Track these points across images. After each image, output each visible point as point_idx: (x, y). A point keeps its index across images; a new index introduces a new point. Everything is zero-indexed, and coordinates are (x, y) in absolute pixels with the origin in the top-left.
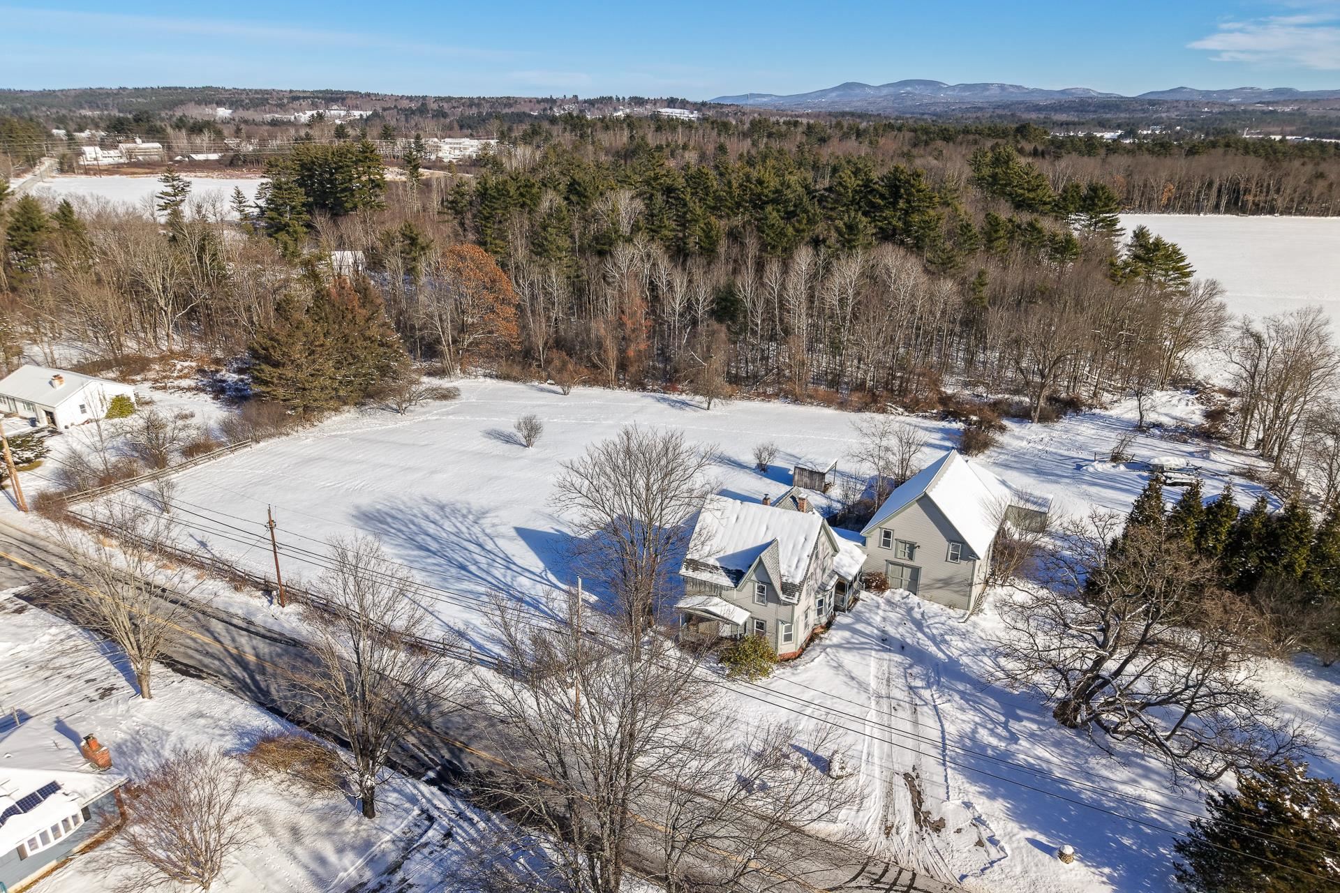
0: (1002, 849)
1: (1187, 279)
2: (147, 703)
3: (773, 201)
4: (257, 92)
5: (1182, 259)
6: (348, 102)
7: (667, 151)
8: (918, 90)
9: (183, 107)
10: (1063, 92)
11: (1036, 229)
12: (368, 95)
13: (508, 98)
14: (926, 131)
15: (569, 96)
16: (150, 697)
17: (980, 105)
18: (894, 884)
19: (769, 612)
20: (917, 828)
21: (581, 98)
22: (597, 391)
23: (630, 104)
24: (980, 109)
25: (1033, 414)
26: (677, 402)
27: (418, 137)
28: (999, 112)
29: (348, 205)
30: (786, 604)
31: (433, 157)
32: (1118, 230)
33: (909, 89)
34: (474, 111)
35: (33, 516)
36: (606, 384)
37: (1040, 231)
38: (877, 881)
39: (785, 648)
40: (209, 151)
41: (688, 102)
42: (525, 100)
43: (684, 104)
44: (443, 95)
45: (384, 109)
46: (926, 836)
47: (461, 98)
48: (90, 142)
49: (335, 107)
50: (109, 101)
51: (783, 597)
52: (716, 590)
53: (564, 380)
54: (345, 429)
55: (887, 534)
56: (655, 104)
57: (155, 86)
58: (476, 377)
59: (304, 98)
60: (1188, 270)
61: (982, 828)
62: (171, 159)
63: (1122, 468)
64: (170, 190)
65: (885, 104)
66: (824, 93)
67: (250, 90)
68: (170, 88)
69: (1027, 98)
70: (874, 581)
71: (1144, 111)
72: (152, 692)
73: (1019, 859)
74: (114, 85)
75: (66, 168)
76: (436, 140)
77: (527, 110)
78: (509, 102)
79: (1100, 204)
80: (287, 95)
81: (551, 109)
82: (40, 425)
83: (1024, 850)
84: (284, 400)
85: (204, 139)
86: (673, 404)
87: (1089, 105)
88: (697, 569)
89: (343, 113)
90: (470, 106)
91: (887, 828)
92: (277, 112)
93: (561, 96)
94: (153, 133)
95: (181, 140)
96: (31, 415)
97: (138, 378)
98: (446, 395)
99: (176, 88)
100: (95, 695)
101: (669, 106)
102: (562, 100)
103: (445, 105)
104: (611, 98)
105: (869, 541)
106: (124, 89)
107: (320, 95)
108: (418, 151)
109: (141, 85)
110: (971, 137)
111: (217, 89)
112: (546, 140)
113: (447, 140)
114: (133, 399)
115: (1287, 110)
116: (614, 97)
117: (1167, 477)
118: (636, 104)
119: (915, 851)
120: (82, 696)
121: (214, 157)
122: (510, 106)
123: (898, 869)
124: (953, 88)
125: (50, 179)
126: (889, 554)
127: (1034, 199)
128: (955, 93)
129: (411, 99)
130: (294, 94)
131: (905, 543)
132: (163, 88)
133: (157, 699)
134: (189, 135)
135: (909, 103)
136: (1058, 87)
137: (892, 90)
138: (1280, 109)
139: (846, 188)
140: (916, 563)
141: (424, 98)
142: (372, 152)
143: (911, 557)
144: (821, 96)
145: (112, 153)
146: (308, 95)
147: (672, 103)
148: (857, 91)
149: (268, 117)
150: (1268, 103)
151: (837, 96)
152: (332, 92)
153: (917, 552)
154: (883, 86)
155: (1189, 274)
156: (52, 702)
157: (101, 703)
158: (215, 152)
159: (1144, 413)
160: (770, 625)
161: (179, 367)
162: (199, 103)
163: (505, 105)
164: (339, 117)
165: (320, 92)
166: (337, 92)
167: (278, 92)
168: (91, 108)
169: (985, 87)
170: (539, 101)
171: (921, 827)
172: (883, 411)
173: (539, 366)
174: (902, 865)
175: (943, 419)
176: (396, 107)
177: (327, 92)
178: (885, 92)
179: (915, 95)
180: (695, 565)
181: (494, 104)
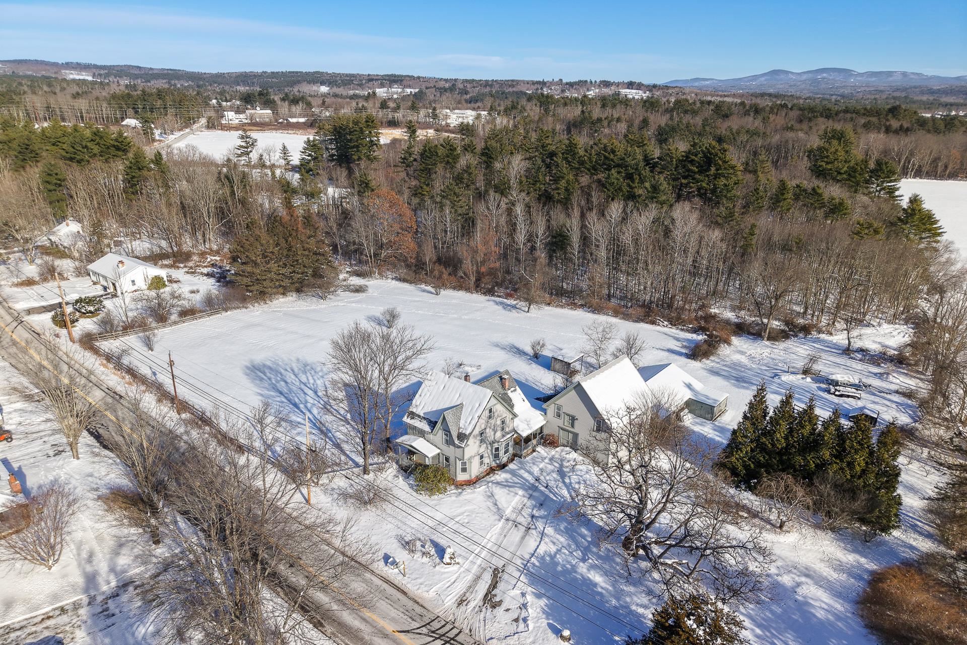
0: (528, 626)
1: (939, 238)
2: (75, 462)
3: (618, 166)
4: (347, 75)
5: (936, 222)
6: (405, 82)
7: (605, 123)
8: (832, 76)
9: (300, 85)
11: (818, 194)
12: (419, 78)
13: (513, 81)
14: (812, 110)
15: (556, 79)
16: (78, 458)
17: (882, 88)
18: (444, 635)
19: (450, 451)
20: (481, 603)
21: (564, 81)
22: (461, 294)
23: (599, 86)
24: (881, 91)
25: (763, 334)
26: (509, 305)
27: (434, 109)
28: (897, 94)
29: (355, 157)
30: (459, 447)
31: (444, 123)
32: (897, 196)
33: (825, 75)
34: (488, 89)
35: (77, 346)
36: (468, 290)
37: (820, 195)
38: (433, 632)
39: (461, 477)
40: (300, 116)
41: (643, 85)
42: (523, 82)
43: (640, 86)
44: (469, 78)
45: (427, 88)
46: (484, 610)
47: (480, 81)
48: (231, 109)
49: (396, 86)
50: (255, 80)
51: (457, 442)
52: (421, 433)
53: (439, 284)
54: (284, 307)
55: (559, 409)
56: (618, 86)
57: (284, 71)
58: (387, 278)
59: (376, 80)
60: (940, 231)
61: (524, 611)
62: (276, 121)
63: (809, 380)
64: (243, 144)
65: (803, 86)
66: (755, 77)
67: (343, 74)
68: (293, 72)
70: (548, 441)
72: (80, 456)
73: (534, 634)
74: (260, 71)
75: (211, 125)
76: (448, 111)
77: (524, 89)
78: (513, 83)
79: (882, 175)
80: (366, 78)
81: (542, 89)
82: (109, 291)
83: (541, 629)
84: (246, 286)
85: (297, 109)
86: (505, 306)
88: (413, 418)
89: (400, 90)
90: (485, 86)
91: (461, 600)
92: (357, 90)
93: (551, 80)
94: (268, 103)
95: (284, 108)
96: (105, 284)
97: (182, 265)
98: (359, 290)
99: (297, 72)
100: (51, 453)
101: (628, 88)
102: (551, 83)
103: (468, 86)
104: (586, 81)
105: (548, 412)
106: (265, 72)
107: (387, 78)
108: (434, 119)
109: (276, 70)
110: (849, 116)
111: (322, 73)
112: (521, 112)
113: (457, 111)
114: (165, 279)
116: (589, 81)
117: (836, 390)
118: (604, 86)
119: (470, 618)
120: (45, 453)
121: (302, 120)
122: (513, 86)
123: (452, 626)
124: (861, 75)
125: (199, 133)
126: (559, 422)
127: (831, 169)
128: (863, 79)
129: (446, 80)
130: (370, 77)
131: (568, 415)
132: (289, 72)
133: (81, 460)
134: (290, 105)
135: (823, 86)
137: (810, 75)
139: (672, 158)
140: (575, 430)
141: (456, 80)
142: (373, 122)
143: (573, 426)
144: (752, 81)
145: (242, 116)
146: (379, 77)
147: (631, 85)
148: (782, 76)
149: (351, 92)
151: (765, 80)
152: (395, 76)
153: (576, 422)
154: (804, 73)
155: (940, 234)
156: (28, 454)
157: (53, 458)
158: (304, 117)
159: (852, 340)
160: (452, 460)
161: (209, 260)
162: (309, 82)
163: (510, 86)
164: (397, 93)
165: (388, 75)
166: (399, 76)
167: (361, 76)
168: (244, 85)
169: (890, 74)
170: (534, 83)
171: (484, 603)
172: (653, 323)
173: (426, 274)
174: (456, 625)
175: (694, 332)
176: (435, 86)
177: (392, 75)
178: (805, 77)
179: (829, 79)
180: (413, 415)
181: (502, 84)
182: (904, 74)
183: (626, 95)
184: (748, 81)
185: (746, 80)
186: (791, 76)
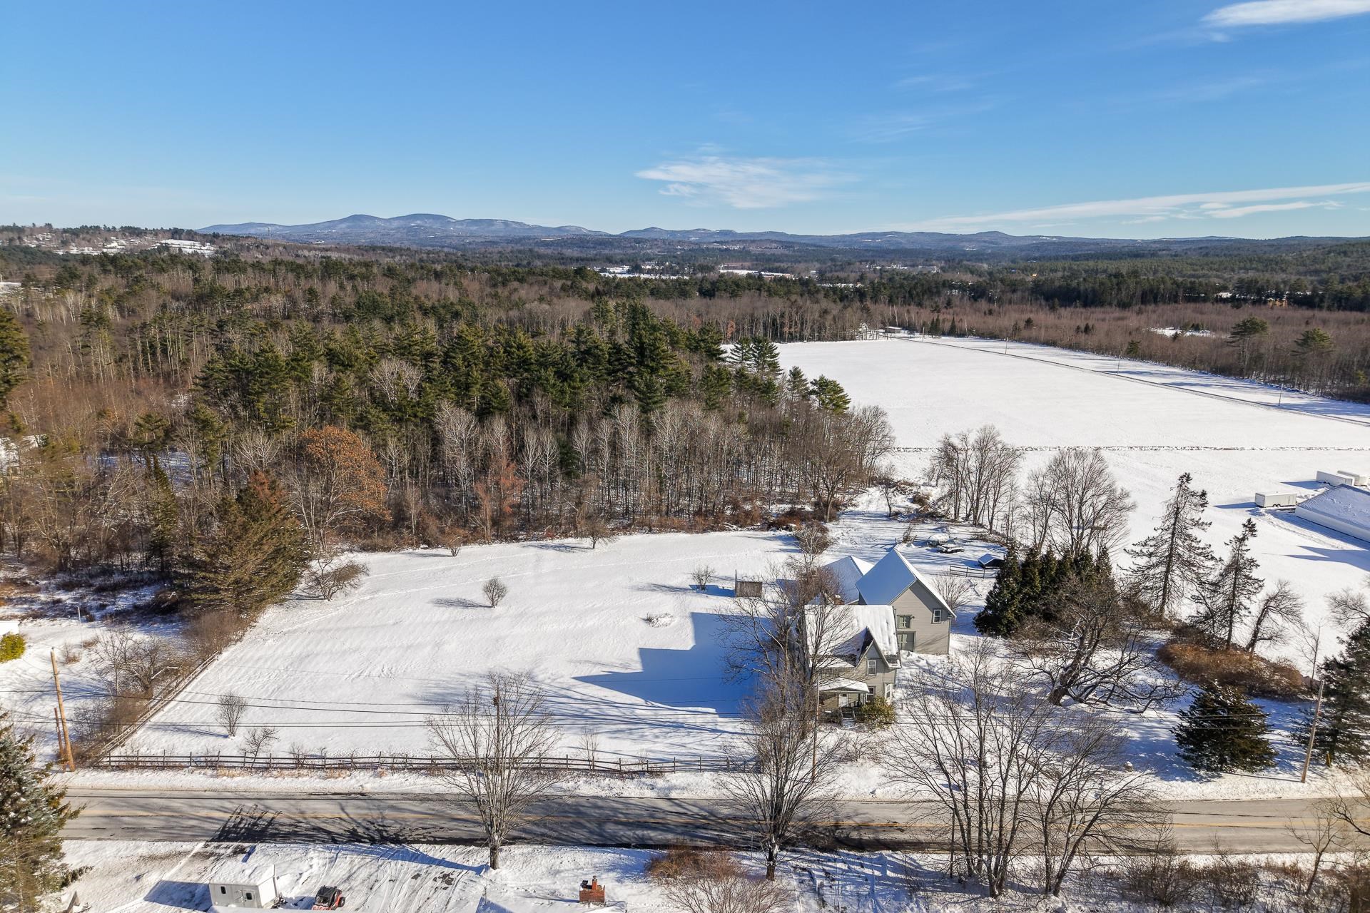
8: (428, 223)
10: (559, 229)
15: (39, 224)
21: (56, 227)
23: (124, 234)
41: (194, 233)
43: (191, 235)
56: (156, 235)
65: (399, 235)
66: (333, 223)
69: (530, 234)
71: (634, 248)
81: (20, 238)
86: (557, 548)
87: (588, 242)
93: (30, 225)
100: (440, 885)
101: (173, 238)
102: (31, 229)
104: (97, 228)
115: (737, 248)
118: (132, 234)
124: (461, 222)
128: (464, 227)
135: (422, 236)
136: (554, 224)
137: (402, 222)
138: (731, 247)
143: (908, 626)
144: (330, 227)
147: (176, 233)
148: (368, 223)
150: (722, 243)
151: (348, 227)
155: (846, 403)
172: (722, 529)
173: (411, 533)
175: (768, 529)
178: (395, 224)
179: (426, 228)
182: (505, 223)
183: (180, 249)
184: (325, 229)
185: (321, 226)
186: (378, 223)
